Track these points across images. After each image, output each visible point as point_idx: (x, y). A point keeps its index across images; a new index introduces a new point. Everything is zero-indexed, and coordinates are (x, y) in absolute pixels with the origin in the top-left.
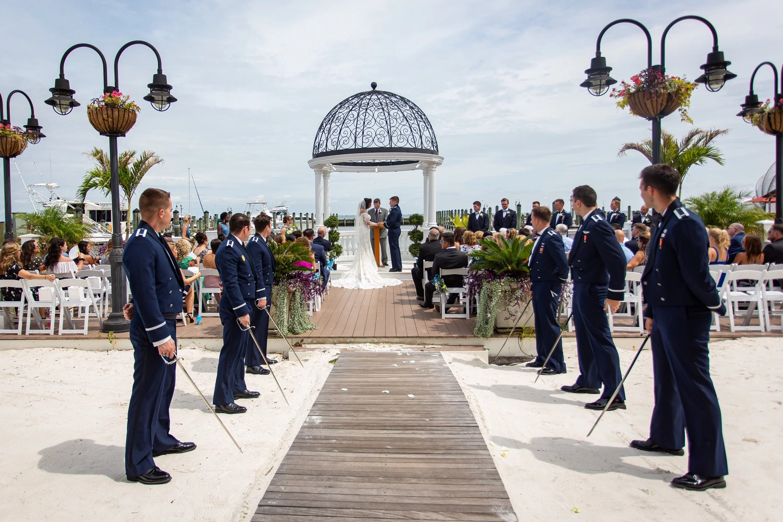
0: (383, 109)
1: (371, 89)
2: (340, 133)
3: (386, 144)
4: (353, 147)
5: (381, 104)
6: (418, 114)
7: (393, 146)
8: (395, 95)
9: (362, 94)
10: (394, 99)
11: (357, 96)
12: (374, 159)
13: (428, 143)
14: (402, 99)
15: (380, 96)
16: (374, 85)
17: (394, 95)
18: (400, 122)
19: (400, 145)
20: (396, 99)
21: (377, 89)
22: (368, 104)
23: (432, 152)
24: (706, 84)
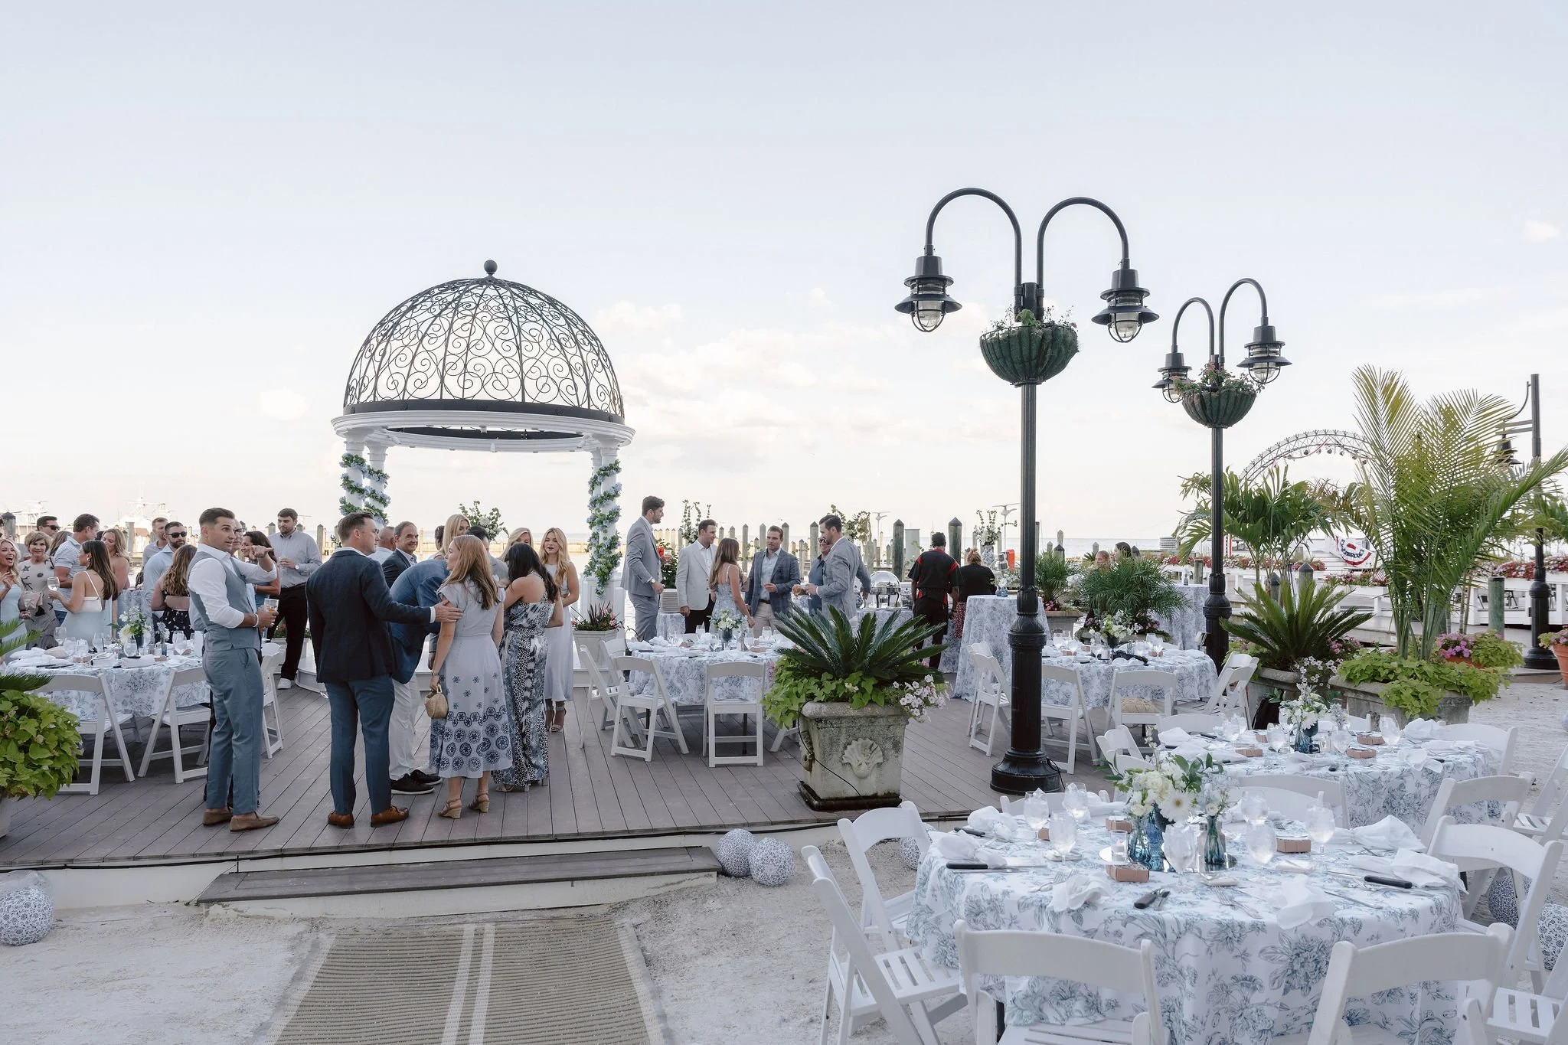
0: (510, 320)
1: (485, 275)
2: (412, 362)
3: (512, 393)
4: (437, 396)
5: (505, 307)
6: (584, 335)
7: (528, 400)
8: (536, 292)
9: (463, 282)
10: (533, 301)
11: (452, 286)
12: (483, 424)
13: (602, 398)
14: (552, 302)
15: (502, 291)
16: (491, 268)
17: (533, 292)
18: (545, 348)
19: (543, 399)
20: (539, 301)
21: (496, 275)
22: (478, 305)
23: (610, 418)
24: (1110, 327)
